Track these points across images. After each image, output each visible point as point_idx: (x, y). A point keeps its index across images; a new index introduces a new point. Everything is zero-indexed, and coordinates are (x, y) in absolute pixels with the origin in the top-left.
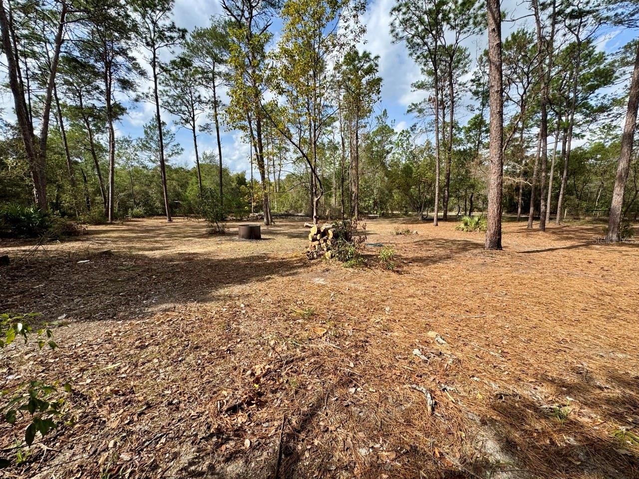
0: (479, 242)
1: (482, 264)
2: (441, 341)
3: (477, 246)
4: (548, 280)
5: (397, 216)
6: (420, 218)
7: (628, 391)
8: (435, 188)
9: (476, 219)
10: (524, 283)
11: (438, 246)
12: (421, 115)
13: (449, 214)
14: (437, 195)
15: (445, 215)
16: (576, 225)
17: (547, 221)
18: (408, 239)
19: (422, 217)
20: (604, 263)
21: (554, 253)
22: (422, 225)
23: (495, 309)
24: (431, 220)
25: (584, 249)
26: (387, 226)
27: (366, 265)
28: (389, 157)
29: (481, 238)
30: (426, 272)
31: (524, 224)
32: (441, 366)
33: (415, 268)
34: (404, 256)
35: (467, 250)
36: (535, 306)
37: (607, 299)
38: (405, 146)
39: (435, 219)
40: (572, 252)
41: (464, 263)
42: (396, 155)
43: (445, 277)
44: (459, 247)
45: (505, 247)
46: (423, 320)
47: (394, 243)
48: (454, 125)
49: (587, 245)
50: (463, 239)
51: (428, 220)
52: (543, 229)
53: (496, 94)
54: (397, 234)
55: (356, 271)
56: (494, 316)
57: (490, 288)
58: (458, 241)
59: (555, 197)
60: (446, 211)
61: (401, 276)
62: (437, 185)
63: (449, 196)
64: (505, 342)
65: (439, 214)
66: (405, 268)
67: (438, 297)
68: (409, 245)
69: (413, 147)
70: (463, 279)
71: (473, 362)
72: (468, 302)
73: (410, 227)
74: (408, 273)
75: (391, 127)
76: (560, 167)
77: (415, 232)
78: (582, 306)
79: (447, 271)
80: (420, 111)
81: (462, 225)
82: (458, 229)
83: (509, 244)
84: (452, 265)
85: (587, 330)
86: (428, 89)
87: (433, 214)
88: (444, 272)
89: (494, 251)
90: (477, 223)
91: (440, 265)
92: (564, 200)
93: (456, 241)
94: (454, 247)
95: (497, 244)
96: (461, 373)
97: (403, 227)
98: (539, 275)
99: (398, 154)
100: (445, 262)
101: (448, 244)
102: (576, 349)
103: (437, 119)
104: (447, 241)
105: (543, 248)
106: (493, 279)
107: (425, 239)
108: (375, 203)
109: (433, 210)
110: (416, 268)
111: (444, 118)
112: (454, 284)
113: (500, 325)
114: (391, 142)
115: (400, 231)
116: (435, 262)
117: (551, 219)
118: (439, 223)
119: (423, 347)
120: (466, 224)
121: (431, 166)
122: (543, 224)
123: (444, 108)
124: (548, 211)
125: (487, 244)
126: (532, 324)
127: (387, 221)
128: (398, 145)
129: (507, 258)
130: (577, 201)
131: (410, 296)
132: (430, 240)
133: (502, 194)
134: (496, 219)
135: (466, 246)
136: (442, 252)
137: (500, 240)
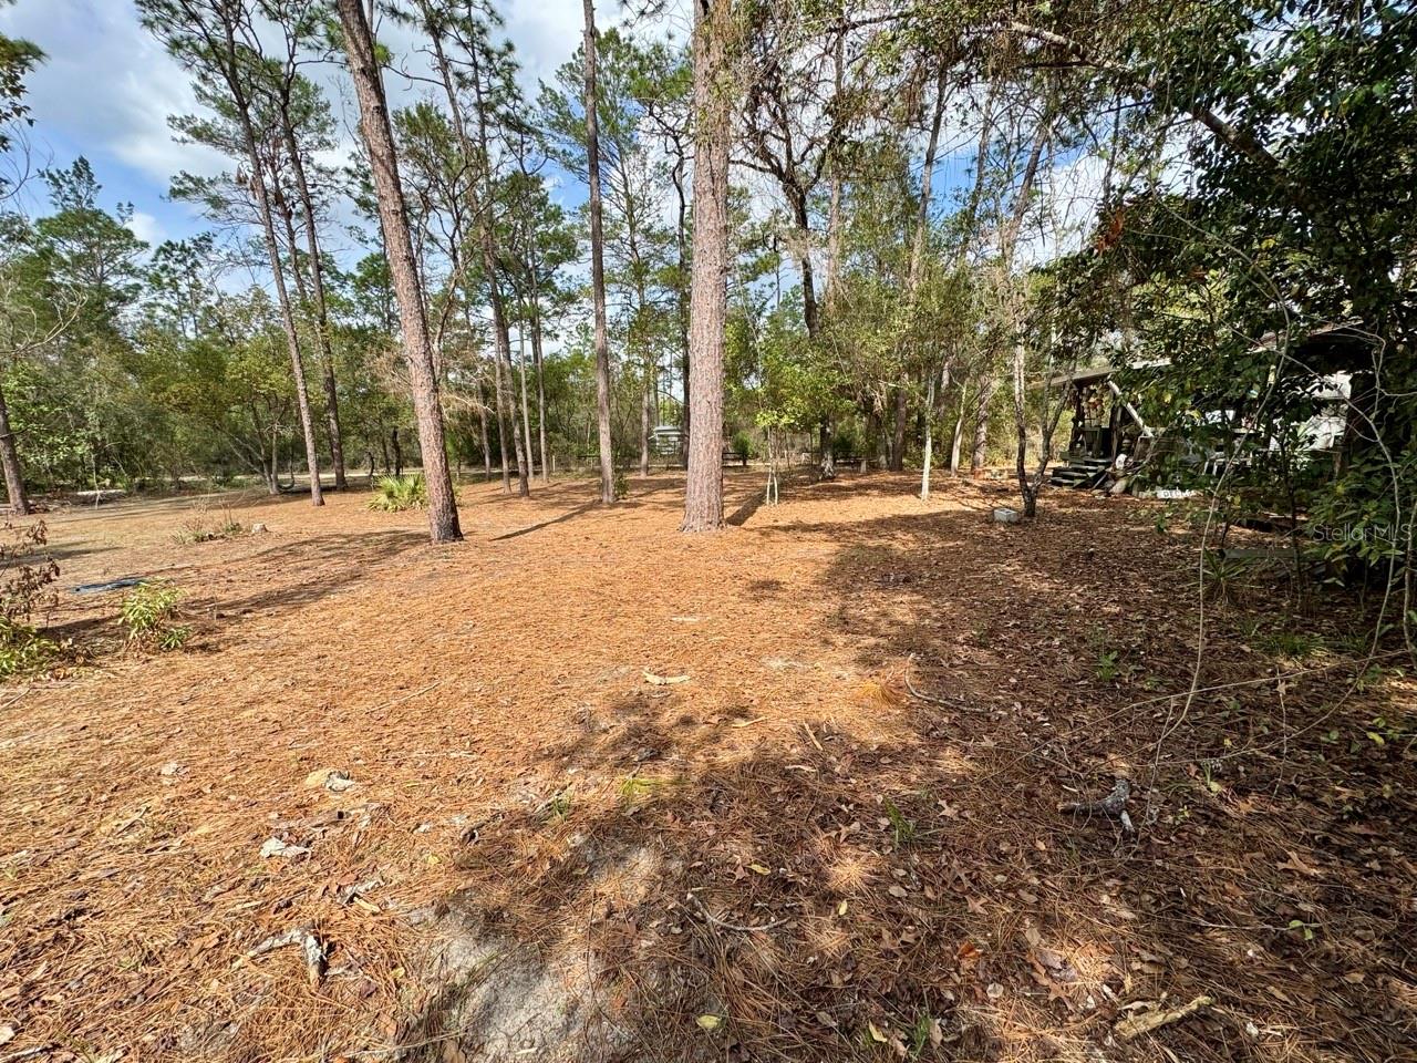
0: (422, 530)
1: (430, 576)
2: (339, 783)
3: (417, 539)
4: (536, 580)
5: (193, 489)
6: (273, 490)
7: (633, 718)
8: (299, 410)
9: (411, 482)
10: (502, 595)
11: (328, 553)
12: (222, 215)
13: (350, 474)
14: (307, 429)
15: (341, 478)
16: (567, 481)
17: (531, 477)
18: (239, 550)
19: (279, 487)
20: (601, 536)
21: (544, 531)
22: (281, 506)
23: (456, 661)
24: (307, 492)
25: (578, 520)
26: (161, 521)
27: (70, 657)
28: (130, 314)
29: (424, 521)
30: (295, 625)
31: (498, 486)
32: (341, 847)
33: (263, 624)
34: (228, 597)
35: (396, 552)
36: (520, 632)
37: (607, 590)
38: (184, 288)
39: (314, 489)
40: (566, 527)
41: (391, 581)
42: (160, 312)
43: (348, 625)
44: (380, 547)
45: (470, 533)
46: (292, 753)
47: (190, 568)
48: (323, 264)
49: (583, 510)
50: (387, 529)
51: (298, 492)
52: (525, 492)
53: (394, 218)
54: (200, 540)
55: (22, 690)
56: (455, 676)
57: (445, 623)
58: (378, 534)
59: (535, 437)
60: (342, 467)
61: (214, 657)
62: (303, 405)
63: (343, 433)
64: (475, 722)
65: (322, 476)
66: (230, 631)
67: (332, 678)
68: (241, 565)
69: (214, 299)
70: (389, 619)
71: (418, 795)
72: (403, 668)
73: (241, 515)
74: (238, 641)
75: (117, 220)
76: (534, 384)
77: (257, 527)
78: (580, 610)
79: (352, 608)
80: (216, 202)
81: (383, 498)
82: (374, 507)
83: (476, 526)
84: (365, 593)
85: (588, 648)
86: (229, 150)
87: (309, 478)
88: (346, 611)
89: (450, 545)
90: (414, 491)
91: (335, 598)
92: (549, 440)
93: (371, 534)
94: (367, 551)
95: (453, 531)
96: (390, 836)
97: (217, 519)
98: (523, 574)
99: (168, 308)
100: (349, 588)
101: (352, 545)
102: (576, 685)
103: (271, 238)
104: (350, 539)
105: (529, 526)
106: (451, 601)
107: (289, 542)
108: (102, 455)
109: (305, 469)
110: (267, 622)
111: (292, 239)
112: (371, 636)
113: (465, 691)
114: (128, 269)
115: (208, 530)
116: (318, 596)
117: (536, 473)
118: (328, 499)
119: (292, 824)
120: (391, 495)
121: (277, 354)
122: (525, 484)
123: (288, 215)
124: (530, 460)
125: (435, 532)
126: (516, 668)
127: (161, 505)
128: (156, 281)
129: (473, 554)
130: (565, 443)
131: (250, 704)
132: (305, 543)
133: (443, 429)
134: (442, 480)
135: (395, 543)
136: (339, 567)
137: (455, 520)
